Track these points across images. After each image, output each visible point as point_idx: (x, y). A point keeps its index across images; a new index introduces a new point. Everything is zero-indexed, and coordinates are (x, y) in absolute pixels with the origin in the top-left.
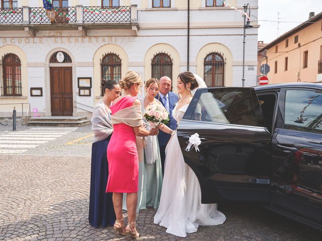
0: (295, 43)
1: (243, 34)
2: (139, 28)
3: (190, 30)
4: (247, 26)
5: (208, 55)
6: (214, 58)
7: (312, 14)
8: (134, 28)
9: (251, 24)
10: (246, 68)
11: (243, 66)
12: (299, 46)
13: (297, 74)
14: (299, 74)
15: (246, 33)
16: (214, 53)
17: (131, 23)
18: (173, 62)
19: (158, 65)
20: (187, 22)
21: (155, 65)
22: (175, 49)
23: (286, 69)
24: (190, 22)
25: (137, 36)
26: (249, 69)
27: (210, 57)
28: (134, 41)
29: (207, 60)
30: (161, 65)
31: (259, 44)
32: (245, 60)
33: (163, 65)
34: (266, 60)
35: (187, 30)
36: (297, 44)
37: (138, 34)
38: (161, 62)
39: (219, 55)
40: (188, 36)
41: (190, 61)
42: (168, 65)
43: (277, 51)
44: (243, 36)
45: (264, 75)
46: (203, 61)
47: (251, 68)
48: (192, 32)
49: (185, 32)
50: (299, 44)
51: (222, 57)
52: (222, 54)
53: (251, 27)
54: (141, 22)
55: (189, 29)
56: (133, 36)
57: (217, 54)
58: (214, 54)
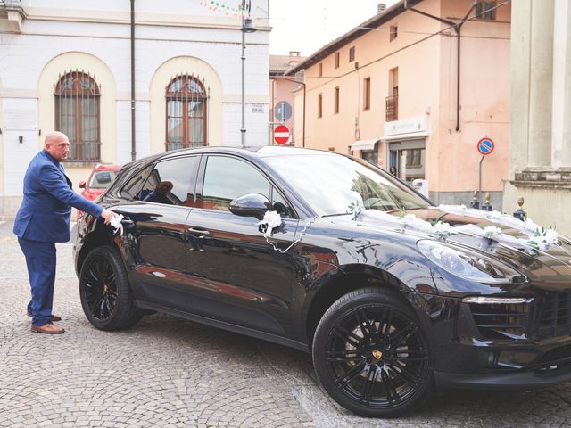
0: (350, 61)
1: (241, 41)
2: (24, 18)
3: (137, 29)
4: (247, 28)
5: (174, 80)
6: (185, 87)
7: (382, 6)
8: (14, 17)
9: (253, 25)
10: (248, 108)
11: (243, 103)
12: (357, 67)
13: (354, 122)
14: (357, 120)
15: (246, 41)
16: (185, 76)
17: (5, 6)
18: (102, 92)
19: (69, 96)
20: (130, 11)
21: (63, 96)
22: (105, 64)
23: (337, 111)
24: (135, 11)
25: (20, 33)
26: (255, 110)
27: (179, 85)
28: (15, 44)
29: (173, 89)
30: (74, 97)
31: (291, 56)
32: (246, 93)
33: (80, 97)
34: (303, 91)
35: (129, 28)
36: (353, 63)
37: (21, 30)
38: (74, 89)
39: (196, 80)
40: (133, 39)
41: (136, 90)
42: (91, 97)
43: (321, 74)
44: (241, 46)
45: (282, 122)
46: (164, 91)
47: (258, 108)
48: (139, 32)
49: (127, 31)
50: (357, 64)
51: (201, 85)
52: (201, 79)
53: (253, 30)
54: (30, 5)
55: (133, 25)
56: (12, 32)
57: (190, 77)
58: (184, 78)
